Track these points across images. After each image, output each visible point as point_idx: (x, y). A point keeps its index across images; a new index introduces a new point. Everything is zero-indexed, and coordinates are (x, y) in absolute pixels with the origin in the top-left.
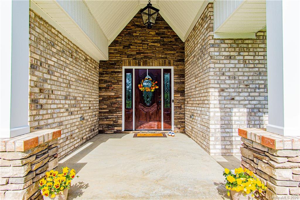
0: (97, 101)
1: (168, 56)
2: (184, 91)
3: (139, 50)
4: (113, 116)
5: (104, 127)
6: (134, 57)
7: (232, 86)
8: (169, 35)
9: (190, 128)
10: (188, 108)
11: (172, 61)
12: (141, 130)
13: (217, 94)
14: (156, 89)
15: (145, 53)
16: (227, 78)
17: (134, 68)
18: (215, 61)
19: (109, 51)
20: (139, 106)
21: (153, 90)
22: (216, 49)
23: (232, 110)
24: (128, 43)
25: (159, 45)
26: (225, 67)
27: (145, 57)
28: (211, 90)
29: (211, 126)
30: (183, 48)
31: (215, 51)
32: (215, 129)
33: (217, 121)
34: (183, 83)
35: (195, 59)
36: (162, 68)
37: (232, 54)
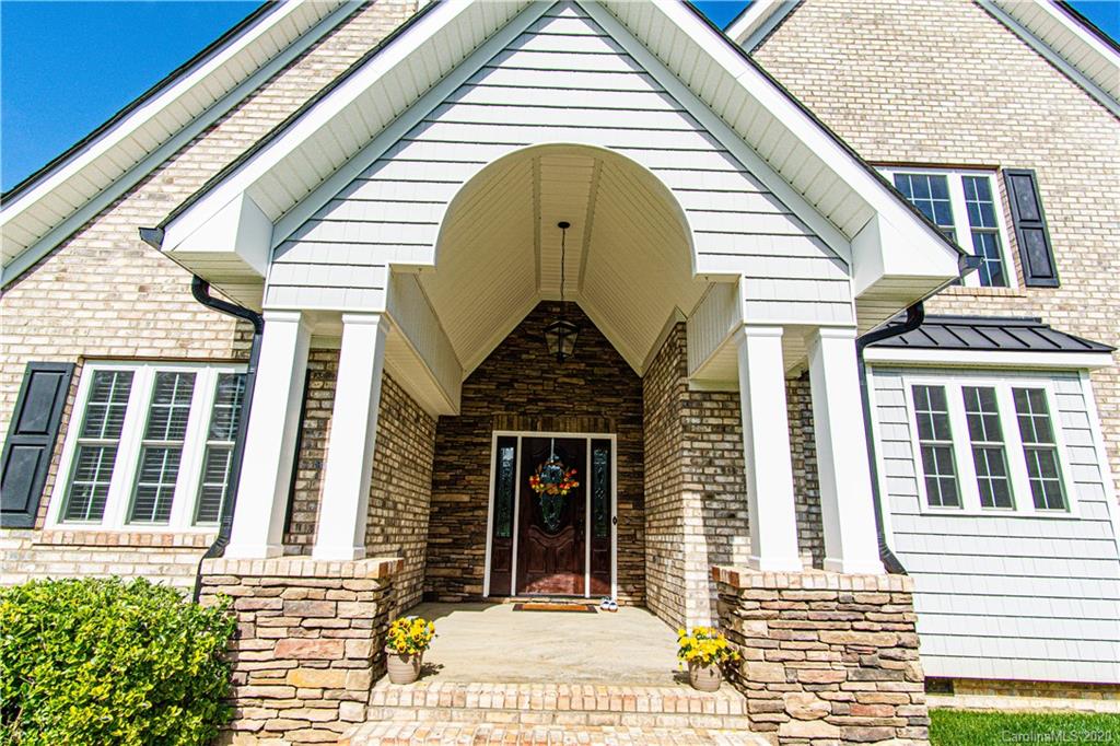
0: (426, 515)
1: (603, 409)
2: (643, 496)
3: (535, 394)
4: (463, 557)
5: (437, 584)
6: (522, 409)
7: (728, 488)
8: (606, 360)
9: (655, 589)
10: (650, 538)
11: (613, 422)
12: (532, 596)
13: (699, 504)
14: (572, 489)
15: (548, 401)
16: (719, 471)
17: (520, 434)
18: (692, 435)
19: (462, 393)
20: (530, 531)
21: (564, 492)
22: (695, 412)
23: (732, 540)
24: (510, 376)
25: (583, 383)
26: (713, 449)
27: (548, 409)
28: (685, 496)
29: (687, 576)
30: (640, 392)
31: (691, 416)
32: (697, 582)
33: (701, 563)
34: (641, 475)
35: (661, 424)
36: (589, 436)
37: (726, 421)
